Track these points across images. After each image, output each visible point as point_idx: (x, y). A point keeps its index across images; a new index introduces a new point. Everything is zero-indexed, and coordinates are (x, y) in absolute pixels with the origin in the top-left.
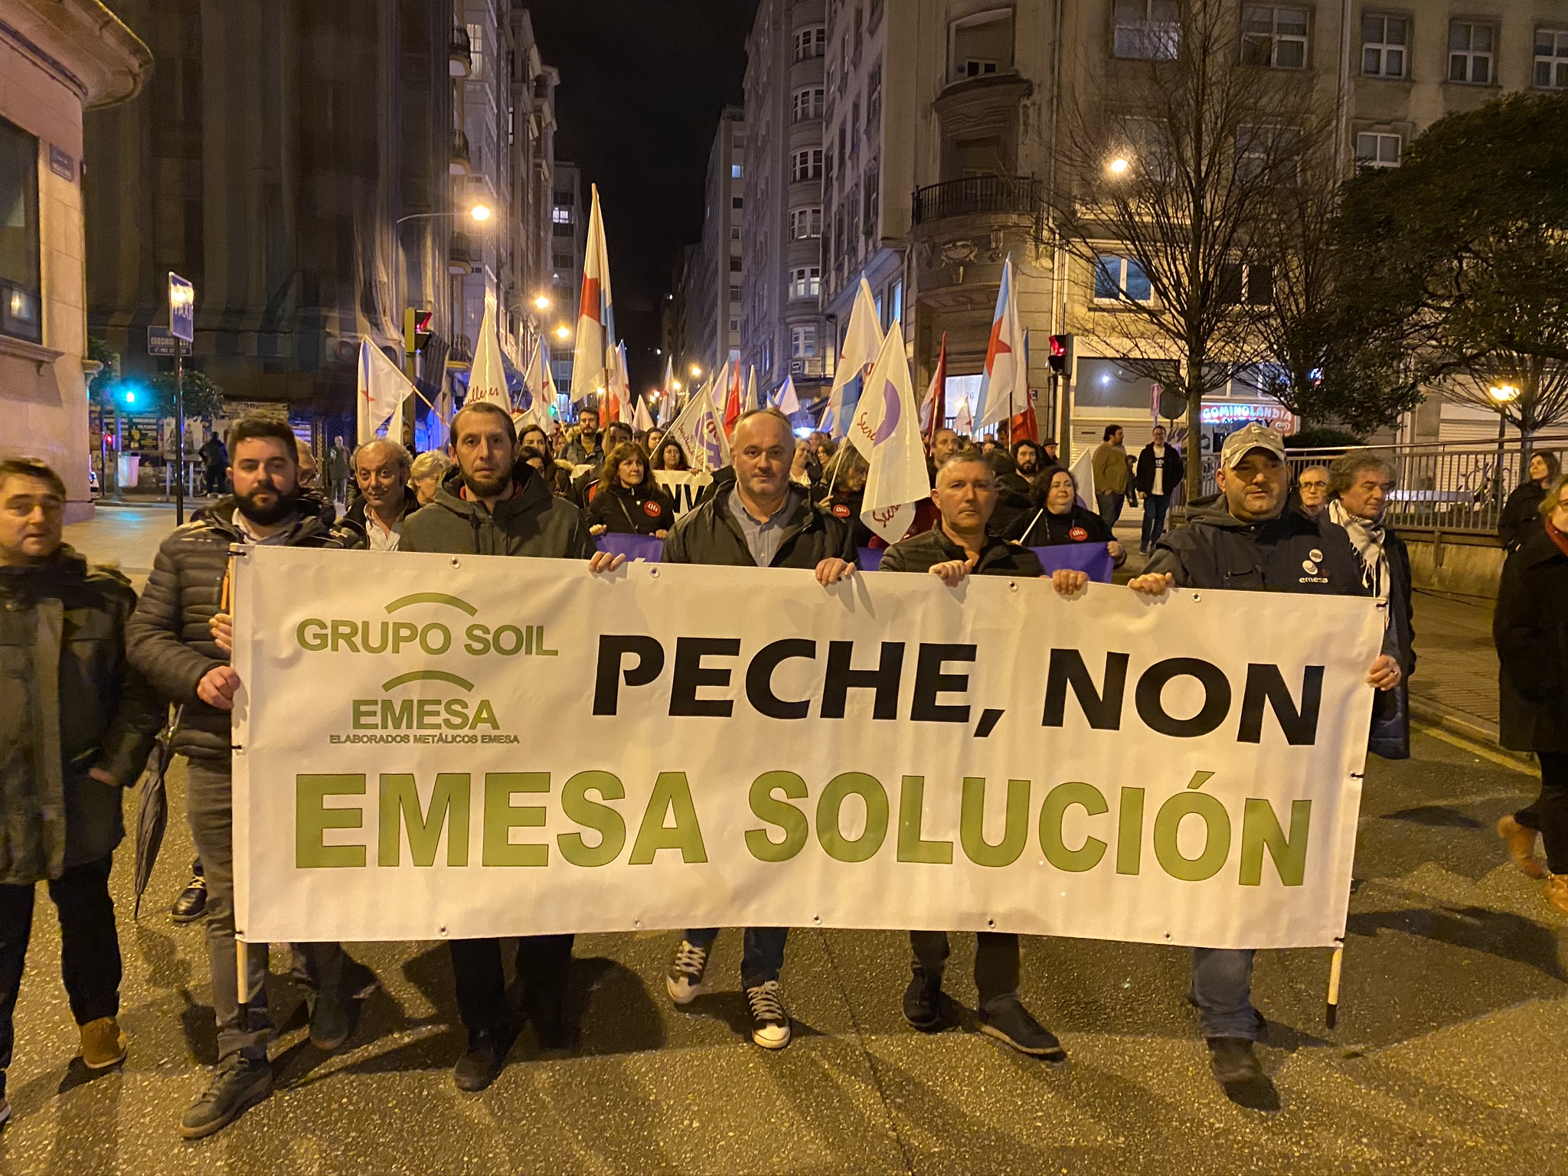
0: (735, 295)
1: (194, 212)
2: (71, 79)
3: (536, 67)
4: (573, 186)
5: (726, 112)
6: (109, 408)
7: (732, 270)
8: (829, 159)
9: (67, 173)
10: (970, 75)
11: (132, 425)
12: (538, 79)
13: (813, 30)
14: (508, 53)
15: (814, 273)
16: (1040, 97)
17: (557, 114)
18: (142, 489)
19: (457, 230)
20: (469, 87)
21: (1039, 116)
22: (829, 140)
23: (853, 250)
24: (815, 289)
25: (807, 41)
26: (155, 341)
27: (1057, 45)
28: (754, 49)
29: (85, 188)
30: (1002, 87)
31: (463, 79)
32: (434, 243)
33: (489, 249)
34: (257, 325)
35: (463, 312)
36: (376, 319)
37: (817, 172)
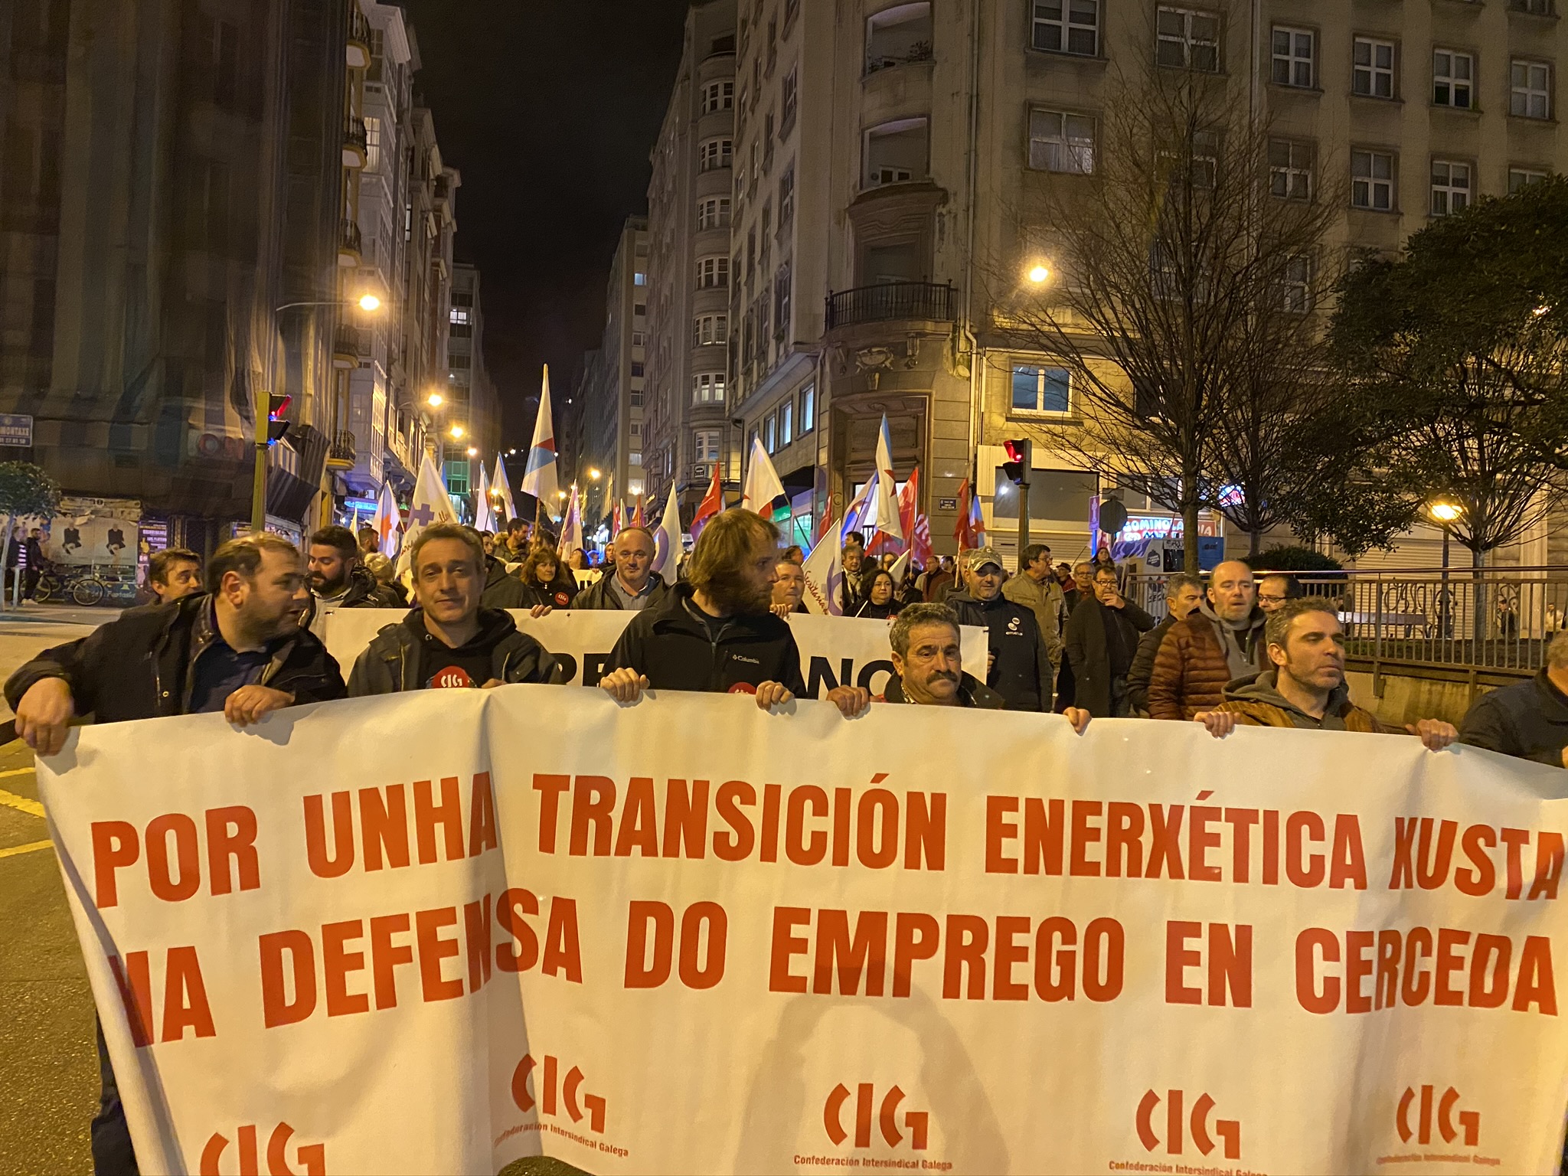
0: (637, 400)
3: (437, 167)
4: (471, 287)
5: (631, 220)
7: (633, 375)
8: (737, 265)
10: (883, 182)
12: (438, 178)
13: (720, 142)
14: (407, 149)
15: (719, 379)
16: (956, 205)
17: (457, 215)
19: (344, 322)
20: (364, 180)
21: (955, 225)
22: (737, 248)
23: (763, 354)
24: (720, 395)
25: (713, 152)
27: (972, 154)
28: (659, 160)
30: (915, 195)
31: (359, 170)
32: (317, 333)
33: (379, 346)
34: (110, 414)
35: (348, 407)
36: (248, 411)
37: (723, 280)
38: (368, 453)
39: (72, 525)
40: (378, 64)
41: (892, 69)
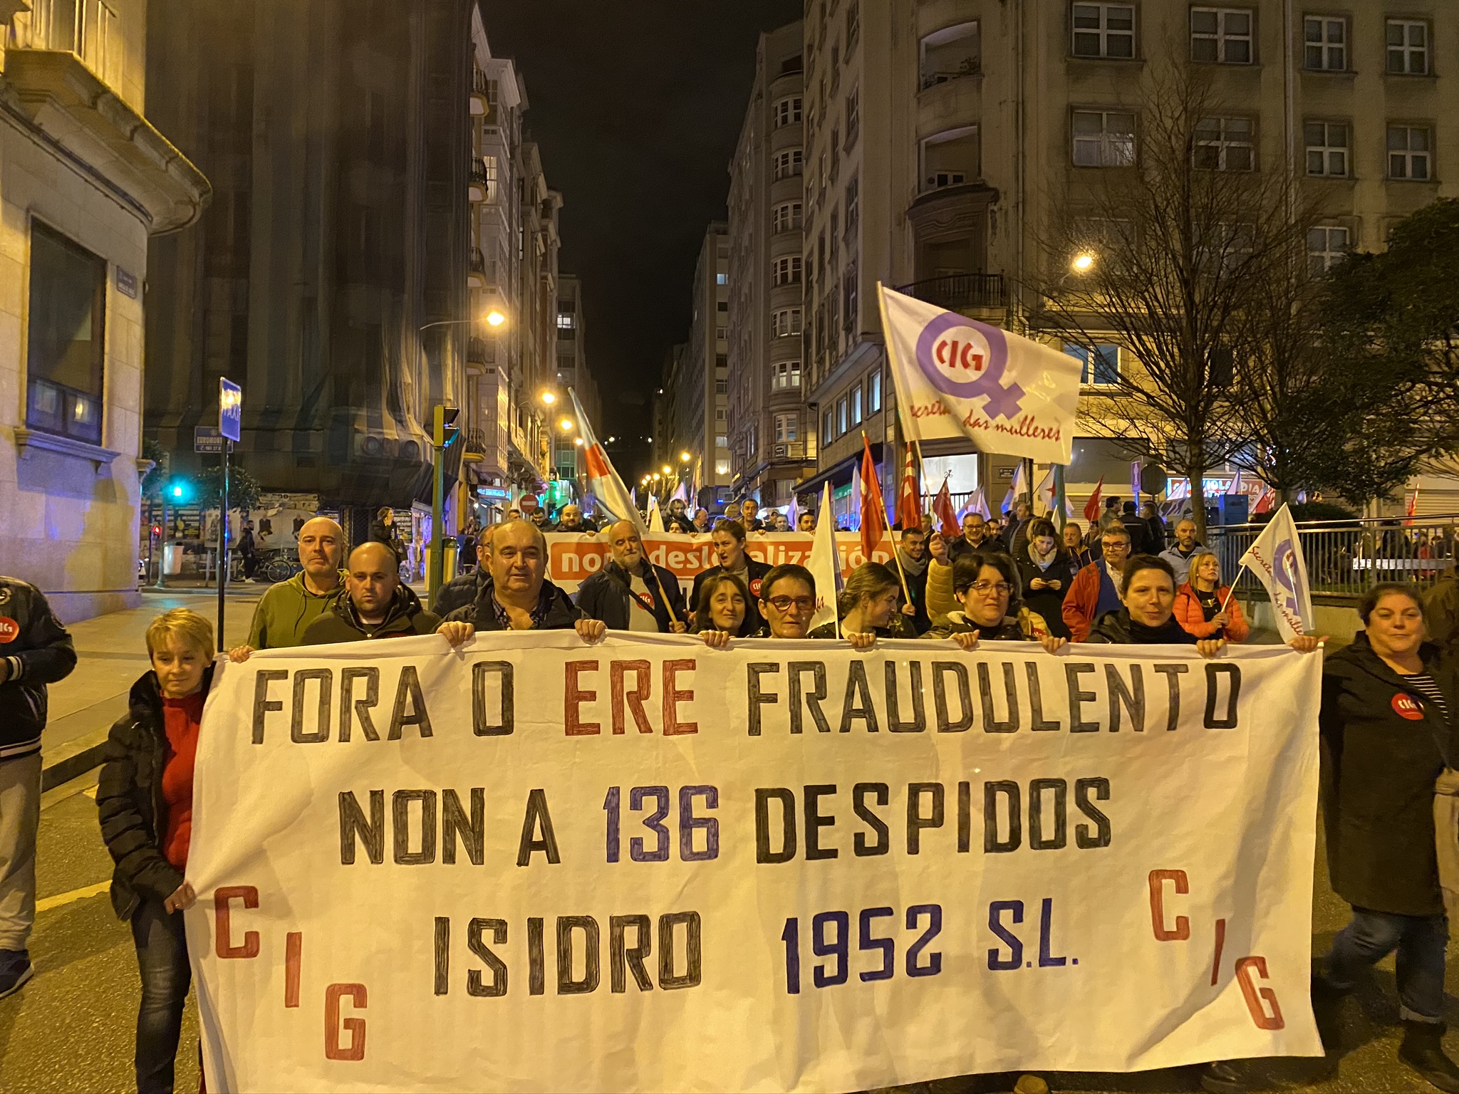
0: (721, 387)
1: (240, 326)
2: (138, 209)
3: (543, 192)
4: (574, 295)
5: (713, 226)
6: (157, 501)
7: (717, 365)
8: (809, 266)
9: (131, 292)
10: (939, 185)
11: (177, 516)
12: (545, 202)
13: (791, 152)
14: (519, 180)
15: (796, 367)
16: (1007, 203)
17: (560, 233)
18: (184, 576)
19: (473, 335)
20: (485, 210)
21: (1006, 220)
22: (809, 249)
23: (834, 345)
24: (796, 381)
25: (786, 162)
26: (201, 440)
27: (1020, 157)
28: (737, 171)
29: (146, 304)
30: (969, 196)
31: (480, 203)
32: (453, 345)
33: (502, 352)
34: (292, 423)
35: (478, 409)
36: (401, 416)
37: (797, 277)
38: (495, 447)
39: (265, 516)
40: (493, 110)
41: (944, 84)
